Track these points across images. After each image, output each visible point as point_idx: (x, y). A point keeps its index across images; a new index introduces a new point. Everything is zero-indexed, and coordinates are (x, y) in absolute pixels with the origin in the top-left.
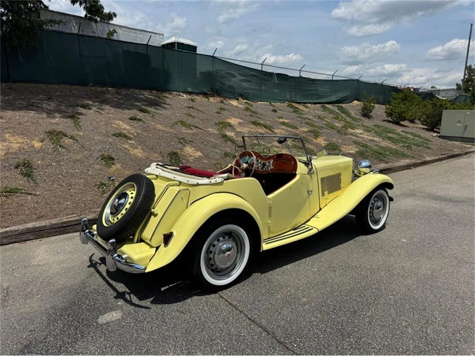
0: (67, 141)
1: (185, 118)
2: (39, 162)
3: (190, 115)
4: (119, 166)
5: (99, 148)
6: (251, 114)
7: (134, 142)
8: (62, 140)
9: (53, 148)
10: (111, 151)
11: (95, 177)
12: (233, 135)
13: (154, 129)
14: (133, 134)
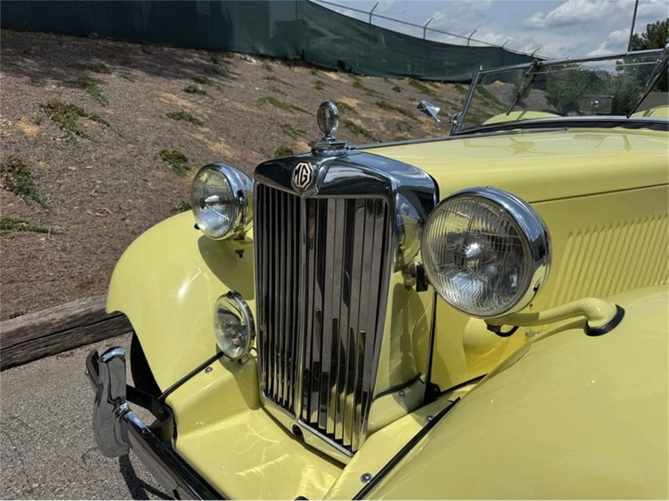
0: (87, 124)
1: (272, 94)
2: (41, 162)
3: (275, 90)
5: (152, 138)
6: (366, 92)
7: (208, 130)
8: (77, 122)
9: (64, 137)
10: (176, 144)
11: (165, 193)
12: (362, 124)
13: (232, 108)
14: (201, 116)
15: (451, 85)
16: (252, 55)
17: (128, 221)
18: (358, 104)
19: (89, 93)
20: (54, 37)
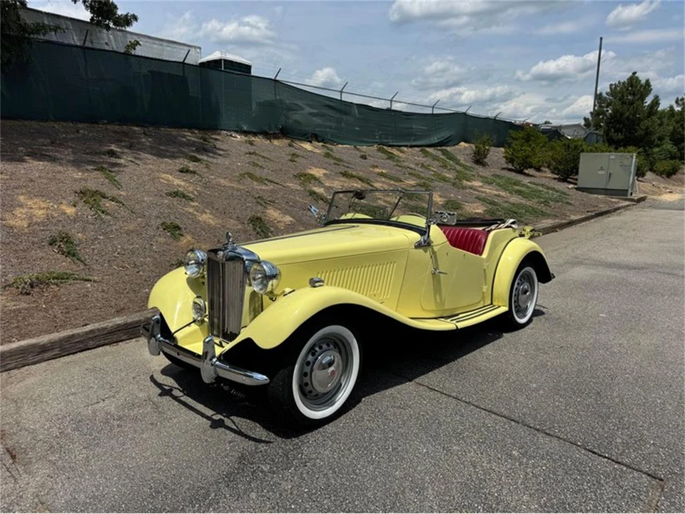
0: (108, 204)
1: (251, 169)
2: (79, 234)
3: (255, 165)
4: (189, 238)
5: (155, 213)
6: (335, 161)
7: (197, 204)
8: (101, 203)
9: (94, 215)
10: (172, 217)
11: (165, 253)
12: (323, 192)
13: (217, 185)
14: (192, 193)
15: (417, 149)
16: (236, 132)
17: (141, 273)
18: (325, 174)
19: (107, 178)
20: (71, 125)
